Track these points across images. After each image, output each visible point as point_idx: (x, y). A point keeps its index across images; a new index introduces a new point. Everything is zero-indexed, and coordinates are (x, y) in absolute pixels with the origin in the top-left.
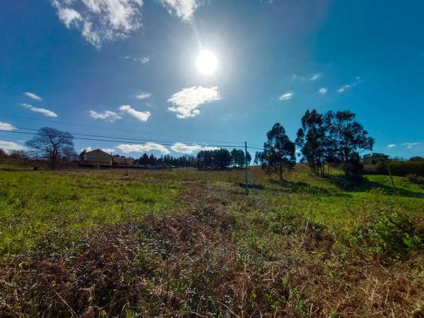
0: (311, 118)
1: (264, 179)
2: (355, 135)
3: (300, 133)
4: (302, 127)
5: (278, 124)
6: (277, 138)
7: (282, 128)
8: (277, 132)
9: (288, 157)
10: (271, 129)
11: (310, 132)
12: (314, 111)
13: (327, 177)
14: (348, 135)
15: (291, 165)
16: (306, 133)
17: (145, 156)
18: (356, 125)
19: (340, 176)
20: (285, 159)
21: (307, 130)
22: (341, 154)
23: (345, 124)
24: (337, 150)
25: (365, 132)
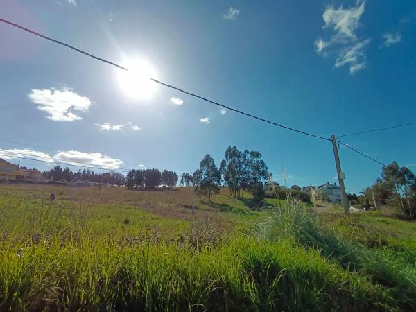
0: (232, 153)
1: (196, 201)
2: (260, 170)
3: (223, 163)
4: (225, 159)
5: (209, 156)
6: (209, 167)
7: (211, 159)
8: (207, 161)
9: (215, 183)
10: (203, 159)
11: (231, 164)
12: (235, 147)
13: (242, 199)
14: (257, 168)
15: (217, 189)
16: (228, 164)
17: (58, 169)
18: (262, 162)
19: (250, 199)
20: (214, 184)
21: (229, 161)
22: (252, 182)
23: (255, 160)
24: (248, 179)
25: (267, 168)
